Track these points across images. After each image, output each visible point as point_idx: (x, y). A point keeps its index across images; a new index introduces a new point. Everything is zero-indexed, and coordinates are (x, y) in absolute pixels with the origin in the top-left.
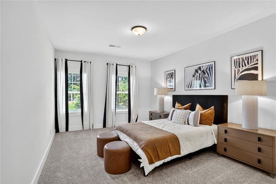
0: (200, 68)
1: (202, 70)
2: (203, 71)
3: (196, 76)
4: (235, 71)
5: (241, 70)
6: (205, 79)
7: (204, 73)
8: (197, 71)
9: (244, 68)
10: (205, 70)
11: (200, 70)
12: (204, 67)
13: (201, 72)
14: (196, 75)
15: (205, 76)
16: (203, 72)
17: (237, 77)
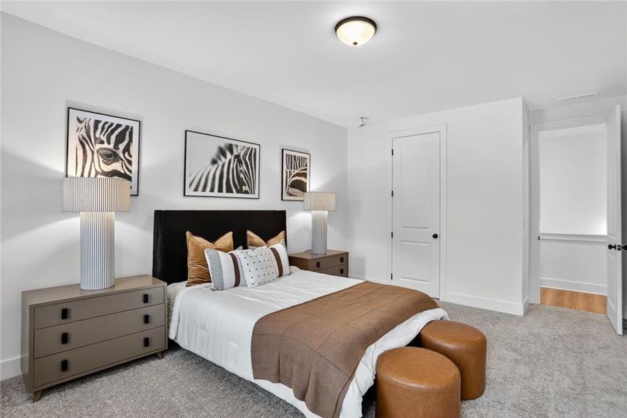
0: (230, 148)
1: (235, 153)
2: (237, 157)
3: (220, 163)
4: (287, 172)
5: (293, 174)
6: (242, 175)
7: (240, 162)
8: (222, 152)
9: (297, 171)
10: (241, 156)
11: (232, 152)
12: (239, 148)
13: (233, 157)
14: (221, 160)
15: (241, 168)
16: (236, 160)
17: (288, 184)
